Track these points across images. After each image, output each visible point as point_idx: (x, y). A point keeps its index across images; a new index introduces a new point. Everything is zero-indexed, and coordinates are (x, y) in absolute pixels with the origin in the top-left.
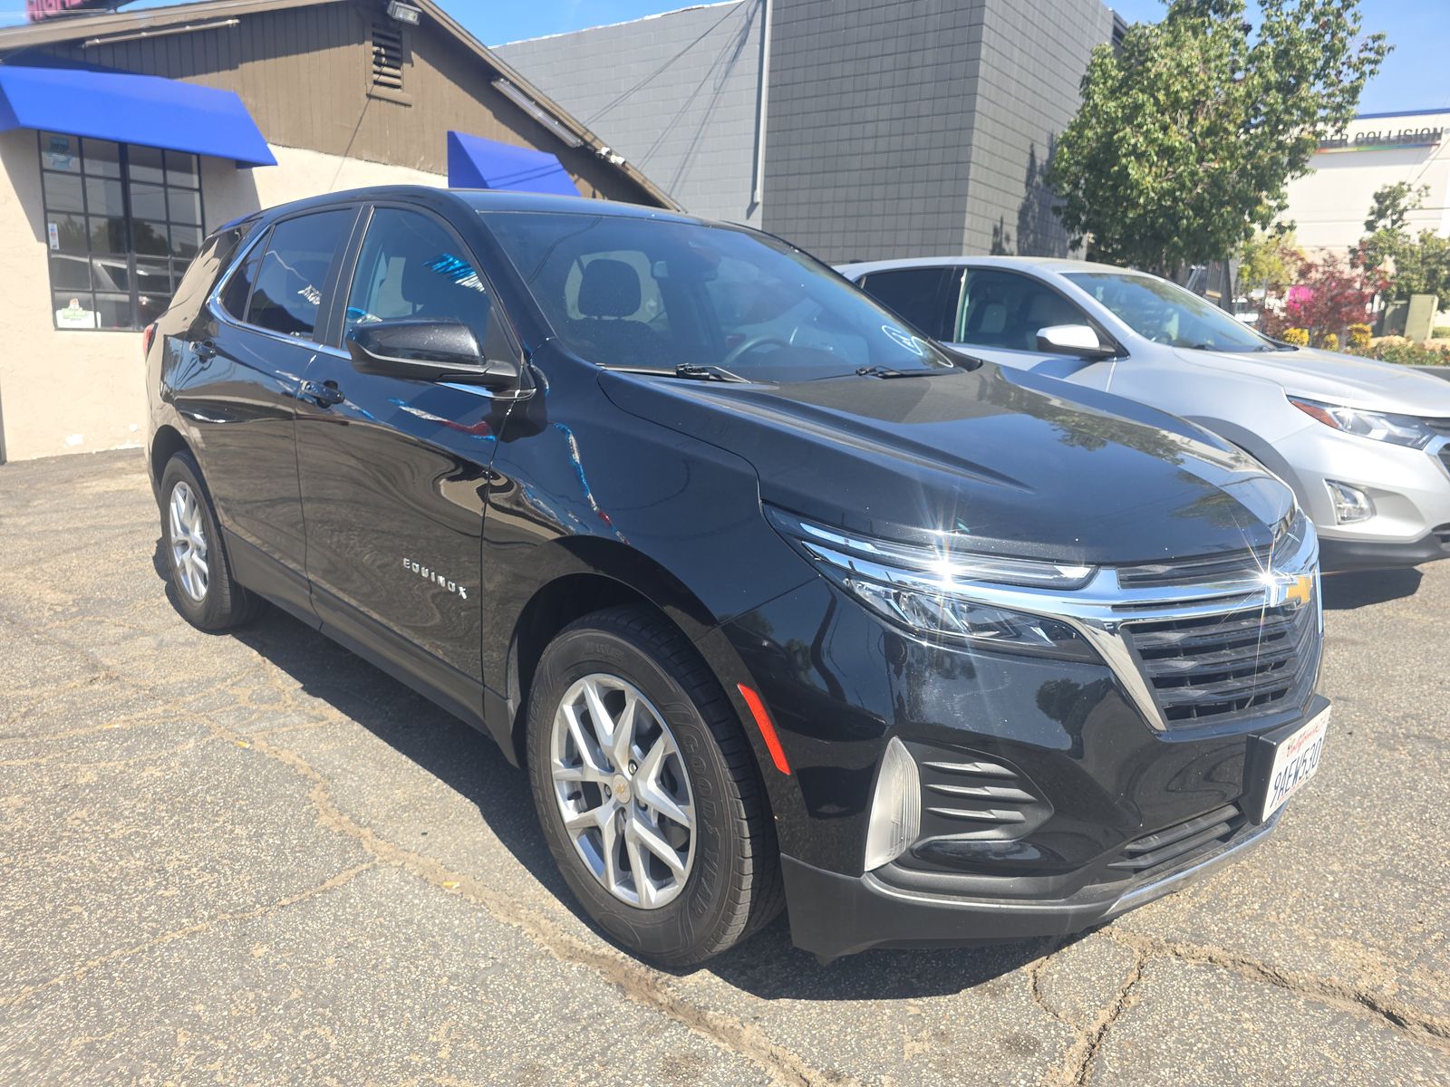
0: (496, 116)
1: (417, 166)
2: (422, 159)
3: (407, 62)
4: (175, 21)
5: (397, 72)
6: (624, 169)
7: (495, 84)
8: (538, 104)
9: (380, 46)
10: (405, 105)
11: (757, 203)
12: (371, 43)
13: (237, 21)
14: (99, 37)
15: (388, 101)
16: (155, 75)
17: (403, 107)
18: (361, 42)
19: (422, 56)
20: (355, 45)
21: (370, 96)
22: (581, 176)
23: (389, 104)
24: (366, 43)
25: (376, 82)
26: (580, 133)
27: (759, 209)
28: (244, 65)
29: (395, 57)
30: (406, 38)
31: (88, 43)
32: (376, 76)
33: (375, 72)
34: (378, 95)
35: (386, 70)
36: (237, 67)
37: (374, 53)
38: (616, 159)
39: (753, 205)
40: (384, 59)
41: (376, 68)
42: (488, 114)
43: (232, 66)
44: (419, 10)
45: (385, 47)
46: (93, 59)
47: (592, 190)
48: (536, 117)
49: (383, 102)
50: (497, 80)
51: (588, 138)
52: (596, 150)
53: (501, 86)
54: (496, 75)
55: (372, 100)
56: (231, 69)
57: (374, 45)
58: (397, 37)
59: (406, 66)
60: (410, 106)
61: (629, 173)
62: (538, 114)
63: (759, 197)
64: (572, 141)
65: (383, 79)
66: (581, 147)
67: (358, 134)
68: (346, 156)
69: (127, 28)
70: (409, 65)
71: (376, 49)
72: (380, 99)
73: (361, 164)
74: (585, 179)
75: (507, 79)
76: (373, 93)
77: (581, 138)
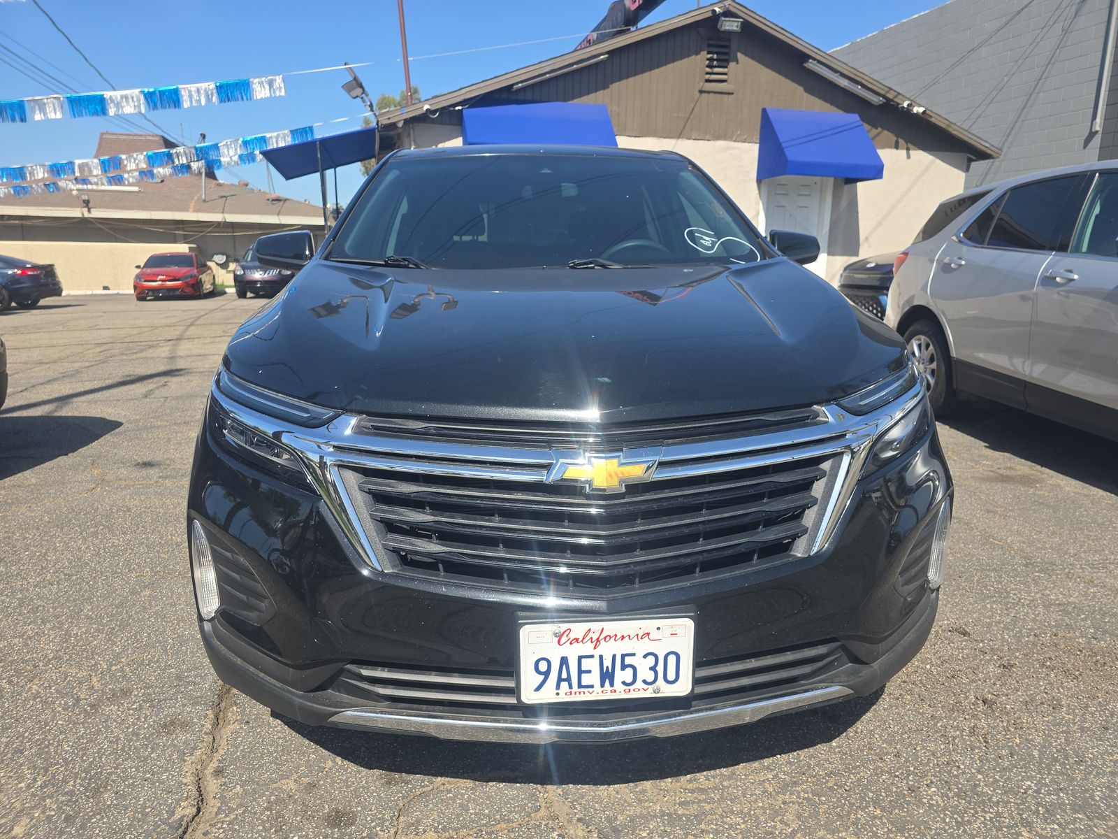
0: (806, 90)
1: (734, 139)
2: (739, 132)
3: (733, 61)
4: (567, 63)
5: (725, 70)
6: (925, 117)
7: (806, 65)
8: (842, 75)
9: (713, 53)
10: (729, 94)
11: (1097, 132)
12: (706, 52)
13: (607, 56)
14: (521, 82)
15: (715, 93)
16: (557, 100)
17: (726, 96)
18: (697, 53)
19: (746, 54)
20: (693, 57)
21: (701, 92)
22: (884, 128)
23: (716, 95)
24: (702, 53)
25: (708, 81)
26: (883, 92)
27: (1098, 138)
28: (614, 85)
29: (724, 59)
30: (734, 43)
31: (515, 87)
32: (707, 77)
33: (707, 73)
34: (708, 89)
35: (716, 70)
36: (608, 87)
37: (708, 59)
38: (918, 110)
39: (1092, 134)
40: (715, 63)
41: (708, 70)
42: (800, 89)
43: (605, 87)
44: (742, 20)
45: (717, 53)
46: (521, 97)
47: (895, 139)
48: (842, 86)
49: (711, 95)
50: (807, 61)
51: (890, 96)
52: (898, 104)
53: (811, 65)
54: (806, 57)
55: (703, 95)
56: (604, 89)
57: (709, 53)
58: (728, 44)
59: (732, 65)
60: (732, 94)
61: (933, 120)
62: (844, 83)
63: (1098, 126)
64: (875, 100)
65: (713, 77)
66: (884, 104)
67: (689, 121)
68: (679, 137)
69: (537, 74)
70: (735, 63)
71: (709, 56)
72: (709, 92)
73: (691, 142)
74: (889, 130)
75: (814, 59)
76: (704, 89)
77: (884, 96)
